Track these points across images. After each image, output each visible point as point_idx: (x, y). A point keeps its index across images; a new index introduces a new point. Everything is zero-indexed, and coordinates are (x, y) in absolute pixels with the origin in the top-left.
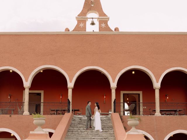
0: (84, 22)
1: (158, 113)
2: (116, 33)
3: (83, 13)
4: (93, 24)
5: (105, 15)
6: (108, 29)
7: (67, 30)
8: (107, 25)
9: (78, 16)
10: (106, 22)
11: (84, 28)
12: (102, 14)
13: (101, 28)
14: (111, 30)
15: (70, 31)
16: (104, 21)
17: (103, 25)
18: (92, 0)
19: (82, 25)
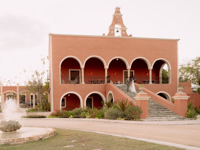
0: (114, 30)
1: (151, 83)
3: (113, 25)
4: (118, 31)
5: (125, 27)
6: (126, 35)
7: (104, 34)
8: (126, 33)
9: (110, 26)
10: (125, 31)
11: (114, 34)
12: (123, 26)
13: (122, 35)
15: (105, 35)
16: (124, 30)
17: (124, 33)
18: (118, 17)
19: (112, 32)
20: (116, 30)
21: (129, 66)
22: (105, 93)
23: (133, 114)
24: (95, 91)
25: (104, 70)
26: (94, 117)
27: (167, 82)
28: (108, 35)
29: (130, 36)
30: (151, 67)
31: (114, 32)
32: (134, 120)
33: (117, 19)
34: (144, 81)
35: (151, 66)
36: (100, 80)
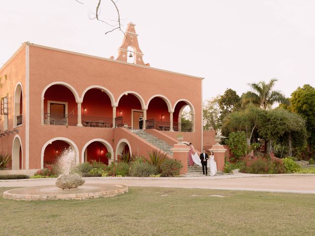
0: (126, 54)
1: (172, 130)
2: (147, 67)
3: (124, 47)
4: (131, 56)
5: (140, 51)
6: (142, 63)
7: (112, 57)
8: (142, 60)
9: (121, 47)
10: (141, 58)
11: (126, 59)
12: (139, 50)
13: (138, 62)
14: (144, 64)
15: (114, 59)
16: (139, 56)
17: (139, 59)
18: (132, 37)
19: (124, 56)
20: (129, 54)
21: (146, 105)
22: (113, 140)
23: (173, 169)
24: (98, 138)
25: (112, 108)
26: (115, 175)
27: (190, 130)
28: (118, 59)
29: (147, 65)
30: (172, 110)
31: (126, 56)
32: (173, 176)
33: (131, 39)
34: (160, 127)
35: (173, 108)
36: (102, 121)
